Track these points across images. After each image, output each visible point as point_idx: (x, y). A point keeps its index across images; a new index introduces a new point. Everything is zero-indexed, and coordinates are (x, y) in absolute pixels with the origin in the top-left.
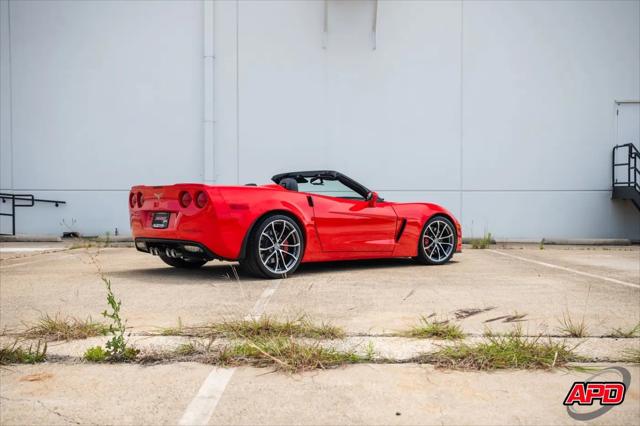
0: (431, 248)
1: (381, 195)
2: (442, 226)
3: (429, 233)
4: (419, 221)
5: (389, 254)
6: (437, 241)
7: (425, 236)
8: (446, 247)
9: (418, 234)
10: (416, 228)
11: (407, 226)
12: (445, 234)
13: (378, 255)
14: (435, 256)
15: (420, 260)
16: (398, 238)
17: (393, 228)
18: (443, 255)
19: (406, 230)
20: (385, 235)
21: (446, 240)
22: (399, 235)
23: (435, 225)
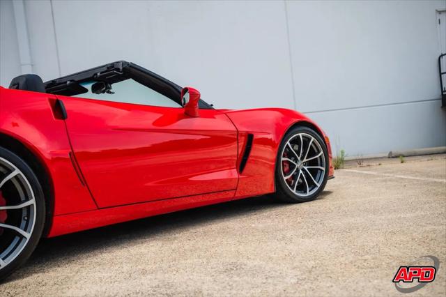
0: (294, 177)
1: (206, 97)
2: (307, 140)
3: (289, 154)
4: (271, 136)
5: (230, 195)
6: (301, 165)
7: (283, 159)
8: (314, 172)
9: (273, 157)
10: (269, 148)
11: (255, 146)
12: (312, 153)
13: (213, 198)
14: (301, 188)
15: (279, 198)
16: (241, 167)
17: (233, 151)
18: (313, 185)
19: (253, 153)
20: (221, 164)
21: (314, 162)
22: (242, 162)
23: (296, 141)
